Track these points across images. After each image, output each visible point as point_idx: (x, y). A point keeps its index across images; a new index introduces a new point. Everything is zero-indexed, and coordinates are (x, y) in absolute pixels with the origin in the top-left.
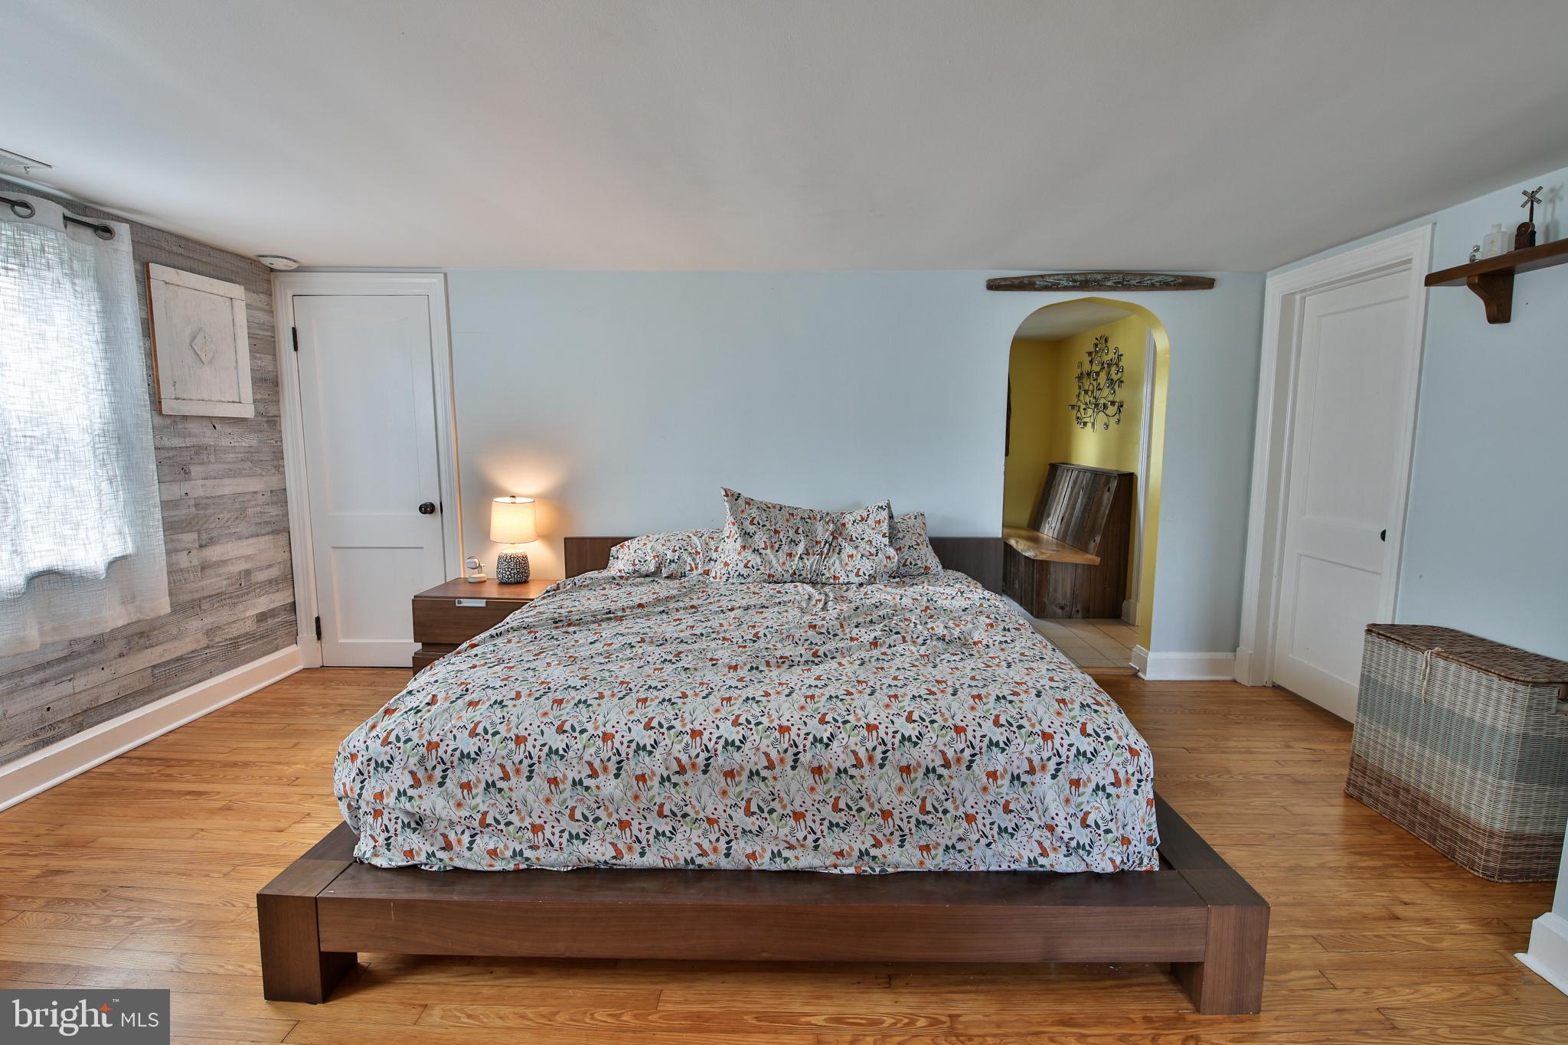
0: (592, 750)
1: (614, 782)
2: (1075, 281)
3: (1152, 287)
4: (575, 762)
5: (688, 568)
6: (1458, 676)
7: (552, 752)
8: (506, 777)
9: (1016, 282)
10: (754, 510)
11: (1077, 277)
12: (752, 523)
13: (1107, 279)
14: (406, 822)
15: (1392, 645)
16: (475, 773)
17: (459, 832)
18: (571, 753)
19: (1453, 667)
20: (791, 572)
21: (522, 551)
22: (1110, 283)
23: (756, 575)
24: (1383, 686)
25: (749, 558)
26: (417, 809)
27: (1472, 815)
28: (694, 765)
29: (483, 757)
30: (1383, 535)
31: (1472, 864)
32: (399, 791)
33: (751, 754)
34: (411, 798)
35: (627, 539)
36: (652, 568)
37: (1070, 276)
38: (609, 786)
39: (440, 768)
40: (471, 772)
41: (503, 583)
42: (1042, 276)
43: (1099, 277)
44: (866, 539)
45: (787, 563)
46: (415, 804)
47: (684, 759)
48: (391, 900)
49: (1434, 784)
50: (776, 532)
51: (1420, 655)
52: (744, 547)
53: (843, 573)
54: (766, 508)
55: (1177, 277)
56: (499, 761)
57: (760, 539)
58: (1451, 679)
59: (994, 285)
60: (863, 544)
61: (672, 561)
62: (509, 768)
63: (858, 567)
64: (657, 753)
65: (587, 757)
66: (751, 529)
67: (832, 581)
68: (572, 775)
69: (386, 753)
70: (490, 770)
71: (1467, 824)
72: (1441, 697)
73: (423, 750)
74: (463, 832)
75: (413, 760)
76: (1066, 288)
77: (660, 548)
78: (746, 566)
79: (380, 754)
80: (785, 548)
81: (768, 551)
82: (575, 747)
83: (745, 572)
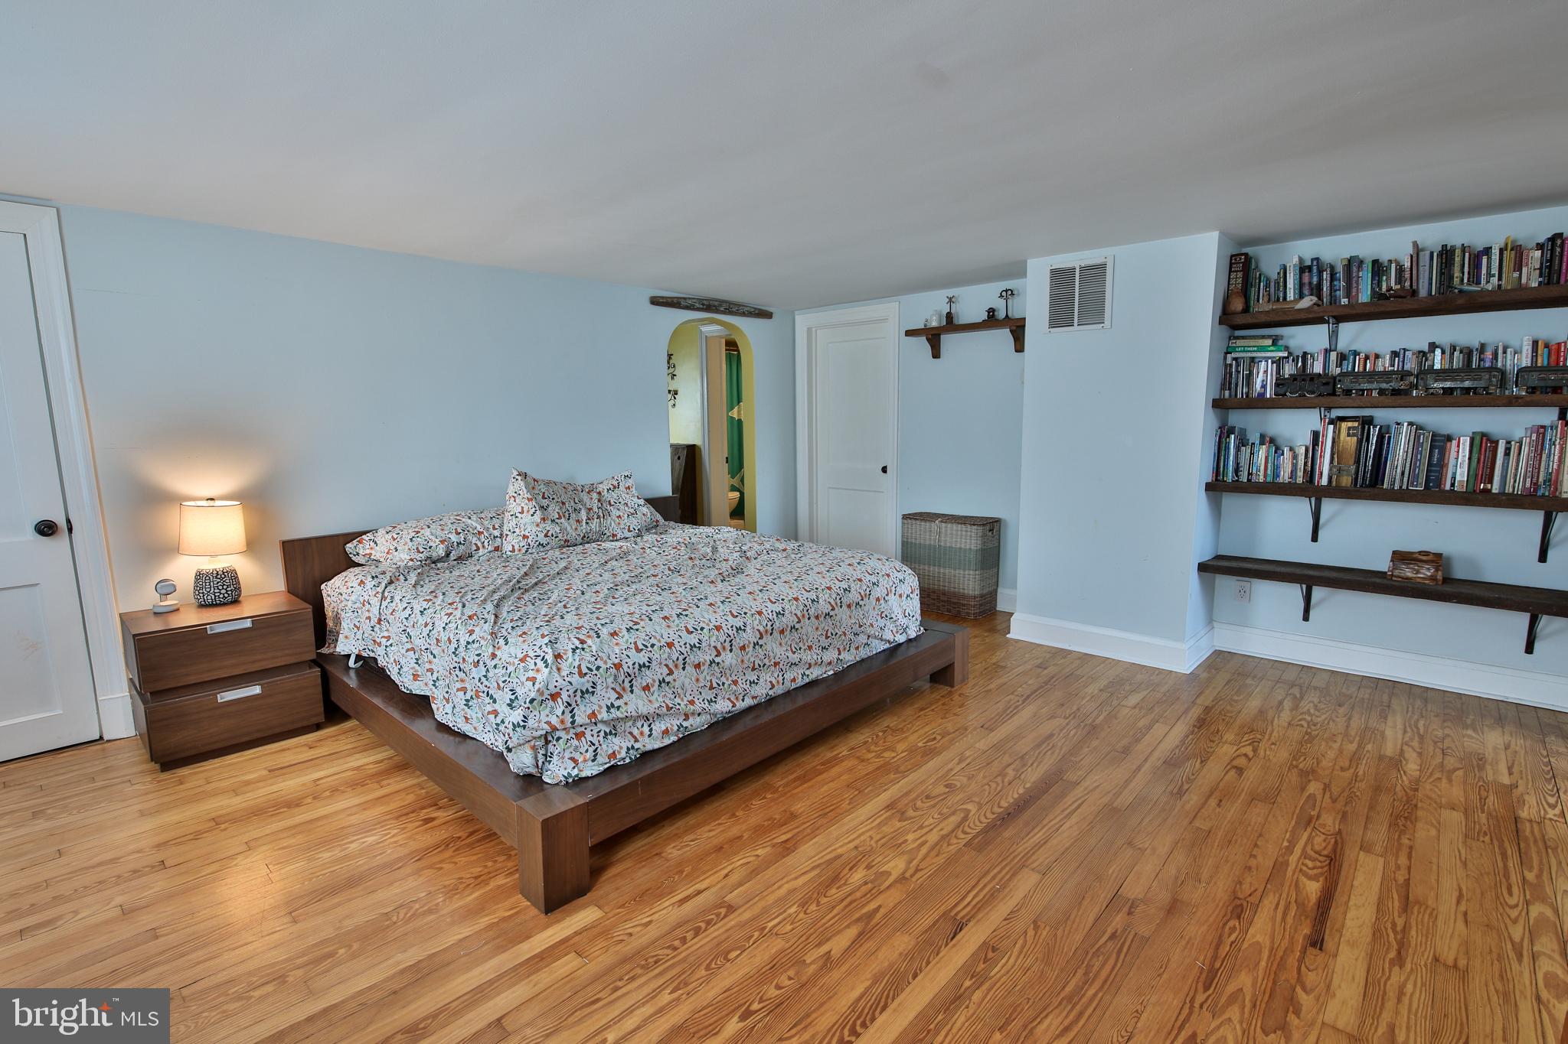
0: (714, 638)
1: (730, 655)
2: (703, 304)
3: (743, 314)
4: (707, 650)
5: (474, 548)
6: (952, 530)
7: (692, 647)
8: (671, 673)
9: (670, 300)
10: (542, 486)
11: (705, 302)
12: (544, 498)
13: (720, 305)
14: (608, 731)
15: (918, 522)
16: (651, 676)
17: (640, 727)
18: (704, 644)
19: (949, 525)
20: (582, 535)
21: (228, 565)
22: (722, 309)
23: (554, 542)
24: (915, 544)
25: (548, 528)
26: (626, 714)
27: (966, 592)
28: (766, 631)
29: (654, 663)
30: (884, 470)
31: (968, 614)
32: (607, 706)
33: (789, 616)
34: (618, 708)
35: (365, 533)
36: (442, 553)
37: (700, 300)
38: (728, 658)
39: (627, 680)
40: (648, 677)
41: (203, 606)
42: (685, 299)
43: (716, 303)
44: (623, 503)
45: (579, 528)
46: (623, 711)
47: (761, 629)
48: (638, 780)
49: (947, 584)
50: (563, 503)
51: (933, 524)
52: (544, 519)
53: (619, 531)
54: (548, 483)
55: (755, 309)
56: (664, 662)
57: (554, 511)
58: (949, 532)
59: (656, 301)
60: (622, 507)
61: (459, 544)
62: (671, 666)
63: (628, 524)
64: (748, 629)
65: (713, 644)
66: (545, 502)
67: (611, 538)
68: (708, 658)
69: (588, 682)
70: (660, 671)
71: (964, 596)
72: (945, 542)
73: (613, 671)
74: (643, 726)
75: (610, 680)
76: (698, 309)
77: (443, 535)
78: (546, 536)
79: (583, 684)
80: (573, 516)
81: (563, 520)
82: (704, 639)
83: (544, 541)
